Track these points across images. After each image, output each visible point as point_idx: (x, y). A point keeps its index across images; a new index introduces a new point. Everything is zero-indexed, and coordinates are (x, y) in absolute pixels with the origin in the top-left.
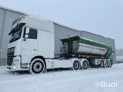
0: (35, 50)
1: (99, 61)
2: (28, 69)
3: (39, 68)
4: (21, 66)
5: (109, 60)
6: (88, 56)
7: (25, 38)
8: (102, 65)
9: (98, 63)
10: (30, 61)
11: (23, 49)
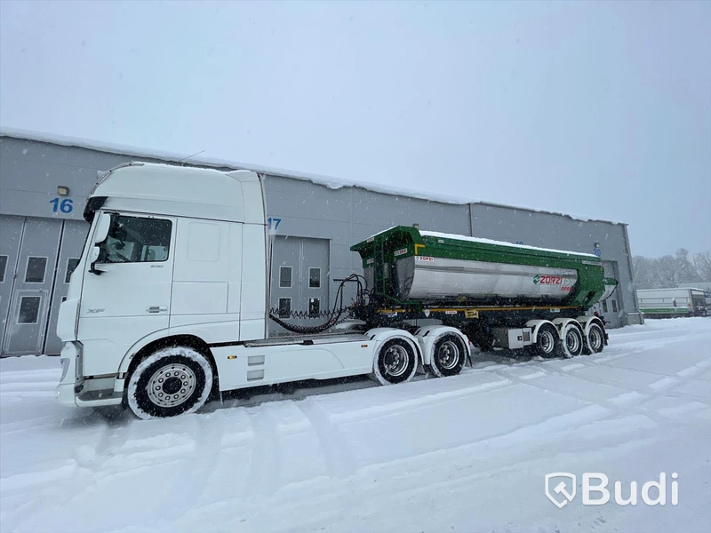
0: (154, 310)
1: (533, 328)
2: (118, 401)
3: (179, 393)
4: (77, 390)
5: (589, 318)
6: (475, 311)
7: (93, 265)
8: (549, 348)
9: (527, 337)
10: (128, 361)
11: (91, 311)
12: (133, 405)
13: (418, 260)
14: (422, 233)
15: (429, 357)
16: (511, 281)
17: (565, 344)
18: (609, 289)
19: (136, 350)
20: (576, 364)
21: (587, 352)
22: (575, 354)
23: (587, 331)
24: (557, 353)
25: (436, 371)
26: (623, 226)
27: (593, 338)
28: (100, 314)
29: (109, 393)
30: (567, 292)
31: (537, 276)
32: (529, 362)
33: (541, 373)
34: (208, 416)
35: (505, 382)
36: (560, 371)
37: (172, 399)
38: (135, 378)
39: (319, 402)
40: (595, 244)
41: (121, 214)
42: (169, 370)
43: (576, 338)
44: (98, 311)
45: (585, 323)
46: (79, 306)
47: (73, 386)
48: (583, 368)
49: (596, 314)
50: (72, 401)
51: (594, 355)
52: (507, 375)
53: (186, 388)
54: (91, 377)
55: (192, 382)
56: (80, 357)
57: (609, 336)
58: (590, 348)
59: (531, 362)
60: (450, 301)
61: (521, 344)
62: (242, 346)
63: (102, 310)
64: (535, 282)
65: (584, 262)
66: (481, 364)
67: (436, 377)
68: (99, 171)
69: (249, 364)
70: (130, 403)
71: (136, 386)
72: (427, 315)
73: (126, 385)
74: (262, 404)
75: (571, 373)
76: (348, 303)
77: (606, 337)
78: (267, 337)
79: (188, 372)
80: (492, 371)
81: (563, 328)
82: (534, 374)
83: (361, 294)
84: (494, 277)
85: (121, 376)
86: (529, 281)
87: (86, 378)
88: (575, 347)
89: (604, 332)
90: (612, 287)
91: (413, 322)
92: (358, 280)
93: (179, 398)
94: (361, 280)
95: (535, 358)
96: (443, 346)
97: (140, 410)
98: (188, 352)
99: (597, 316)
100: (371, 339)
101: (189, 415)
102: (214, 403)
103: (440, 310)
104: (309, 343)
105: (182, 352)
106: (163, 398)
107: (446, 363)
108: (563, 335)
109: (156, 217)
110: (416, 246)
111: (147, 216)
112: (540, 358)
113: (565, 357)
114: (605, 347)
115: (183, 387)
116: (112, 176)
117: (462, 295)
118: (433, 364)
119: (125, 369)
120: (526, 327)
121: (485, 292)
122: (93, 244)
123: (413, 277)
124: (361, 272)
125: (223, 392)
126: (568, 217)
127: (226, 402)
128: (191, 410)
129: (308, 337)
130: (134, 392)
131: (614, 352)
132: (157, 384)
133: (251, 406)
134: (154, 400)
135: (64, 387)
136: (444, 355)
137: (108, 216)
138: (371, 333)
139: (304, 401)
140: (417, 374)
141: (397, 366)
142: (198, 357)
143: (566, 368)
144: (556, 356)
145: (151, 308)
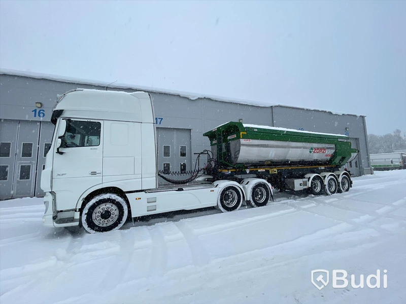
0: (94, 173)
1: (309, 178)
2: (77, 224)
3: (110, 219)
4: (54, 218)
5: (341, 172)
6: (275, 170)
7: (58, 149)
8: (318, 189)
9: (305, 184)
10: (81, 202)
11: (59, 175)
12: (85, 225)
13: (242, 141)
14: (245, 125)
15: (249, 197)
16: (296, 152)
17: (327, 187)
18: (354, 155)
19: (85, 196)
20: (333, 199)
21: (340, 191)
22: (333, 193)
23: (340, 180)
24: (323, 192)
25: (253, 204)
26: (363, 117)
27: (343, 184)
28: (64, 176)
29: (72, 220)
30: (329, 158)
31: (312, 149)
32: (306, 198)
33: (313, 204)
34: (126, 231)
35: (293, 209)
36: (324, 203)
37: (106, 222)
38: (85, 211)
39: (187, 222)
40: (346, 128)
41: (72, 119)
42: (104, 207)
43: (333, 183)
44: (62, 175)
45: (339, 176)
46: (52, 172)
47: (52, 216)
48: (337, 201)
49: (346, 170)
50: (51, 224)
51: (344, 193)
52: (293, 206)
53: (113, 216)
54: (61, 211)
55: (117, 213)
56: (54, 200)
57: (353, 182)
58: (342, 189)
59: (307, 197)
60: (261, 164)
61: (302, 188)
62: (143, 193)
63: (65, 174)
64: (310, 152)
65: (339, 140)
66: (279, 199)
67: (253, 207)
68: (58, 95)
69: (148, 202)
70: (83, 225)
71: (86, 216)
72: (248, 172)
73: (81, 215)
74: (156, 224)
75: (330, 204)
76: (202, 166)
77: (351, 183)
78: (157, 187)
79: (114, 207)
80: (284, 203)
81: (326, 178)
82: (309, 204)
83: (210, 160)
84: (287, 149)
85: (78, 210)
86: (307, 152)
87: (58, 212)
88: (333, 189)
89: (350, 180)
90: (356, 154)
91: (239, 177)
92: (208, 153)
93: (110, 222)
94: (210, 153)
95: (310, 195)
96: (257, 190)
97: (89, 228)
98: (114, 196)
99: (346, 171)
100: (216, 186)
101: (116, 230)
102: (129, 224)
103: (255, 169)
104: (181, 190)
105: (110, 196)
106: (101, 222)
107: (259, 199)
108: (326, 182)
109: (91, 121)
110: (241, 133)
111: (86, 120)
112: (313, 195)
113: (327, 195)
114: (350, 188)
115: (112, 216)
116: (65, 97)
117: (268, 161)
118: (251, 200)
119: (79, 206)
120: (304, 178)
121: (281, 158)
122: (57, 137)
123: (239, 151)
124: (209, 148)
125: (134, 218)
126: (330, 113)
127: (136, 223)
128: (116, 228)
129: (180, 186)
130: (85, 219)
131: (356, 191)
132: (98, 214)
133: (150, 225)
134: (97, 223)
135: (47, 217)
136: (257, 194)
137: (65, 121)
138: (216, 183)
139: (180, 221)
140: (243, 206)
141: (231, 201)
142: (119, 199)
143: (327, 201)
144: (322, 194)
145: (92, 173)
